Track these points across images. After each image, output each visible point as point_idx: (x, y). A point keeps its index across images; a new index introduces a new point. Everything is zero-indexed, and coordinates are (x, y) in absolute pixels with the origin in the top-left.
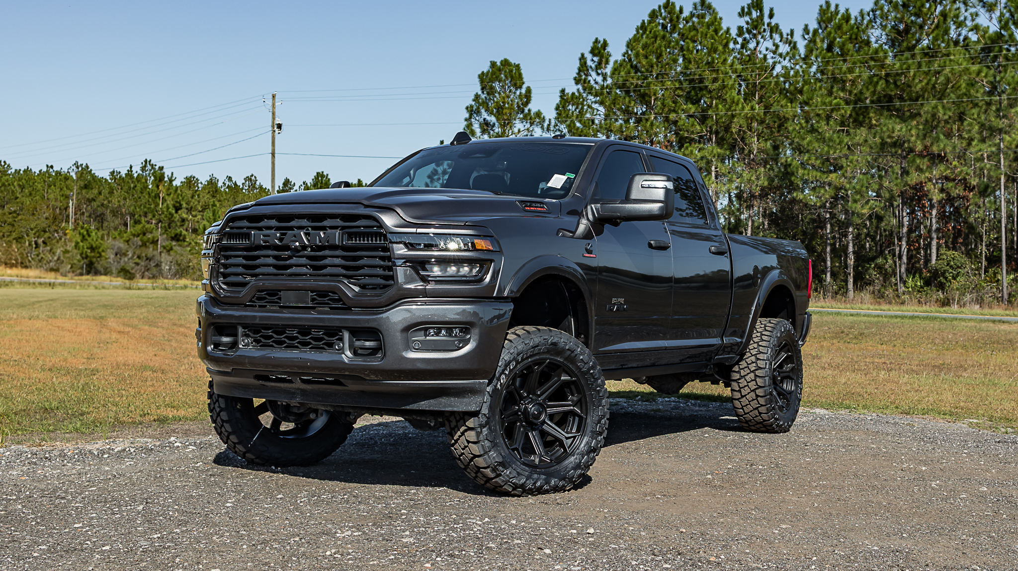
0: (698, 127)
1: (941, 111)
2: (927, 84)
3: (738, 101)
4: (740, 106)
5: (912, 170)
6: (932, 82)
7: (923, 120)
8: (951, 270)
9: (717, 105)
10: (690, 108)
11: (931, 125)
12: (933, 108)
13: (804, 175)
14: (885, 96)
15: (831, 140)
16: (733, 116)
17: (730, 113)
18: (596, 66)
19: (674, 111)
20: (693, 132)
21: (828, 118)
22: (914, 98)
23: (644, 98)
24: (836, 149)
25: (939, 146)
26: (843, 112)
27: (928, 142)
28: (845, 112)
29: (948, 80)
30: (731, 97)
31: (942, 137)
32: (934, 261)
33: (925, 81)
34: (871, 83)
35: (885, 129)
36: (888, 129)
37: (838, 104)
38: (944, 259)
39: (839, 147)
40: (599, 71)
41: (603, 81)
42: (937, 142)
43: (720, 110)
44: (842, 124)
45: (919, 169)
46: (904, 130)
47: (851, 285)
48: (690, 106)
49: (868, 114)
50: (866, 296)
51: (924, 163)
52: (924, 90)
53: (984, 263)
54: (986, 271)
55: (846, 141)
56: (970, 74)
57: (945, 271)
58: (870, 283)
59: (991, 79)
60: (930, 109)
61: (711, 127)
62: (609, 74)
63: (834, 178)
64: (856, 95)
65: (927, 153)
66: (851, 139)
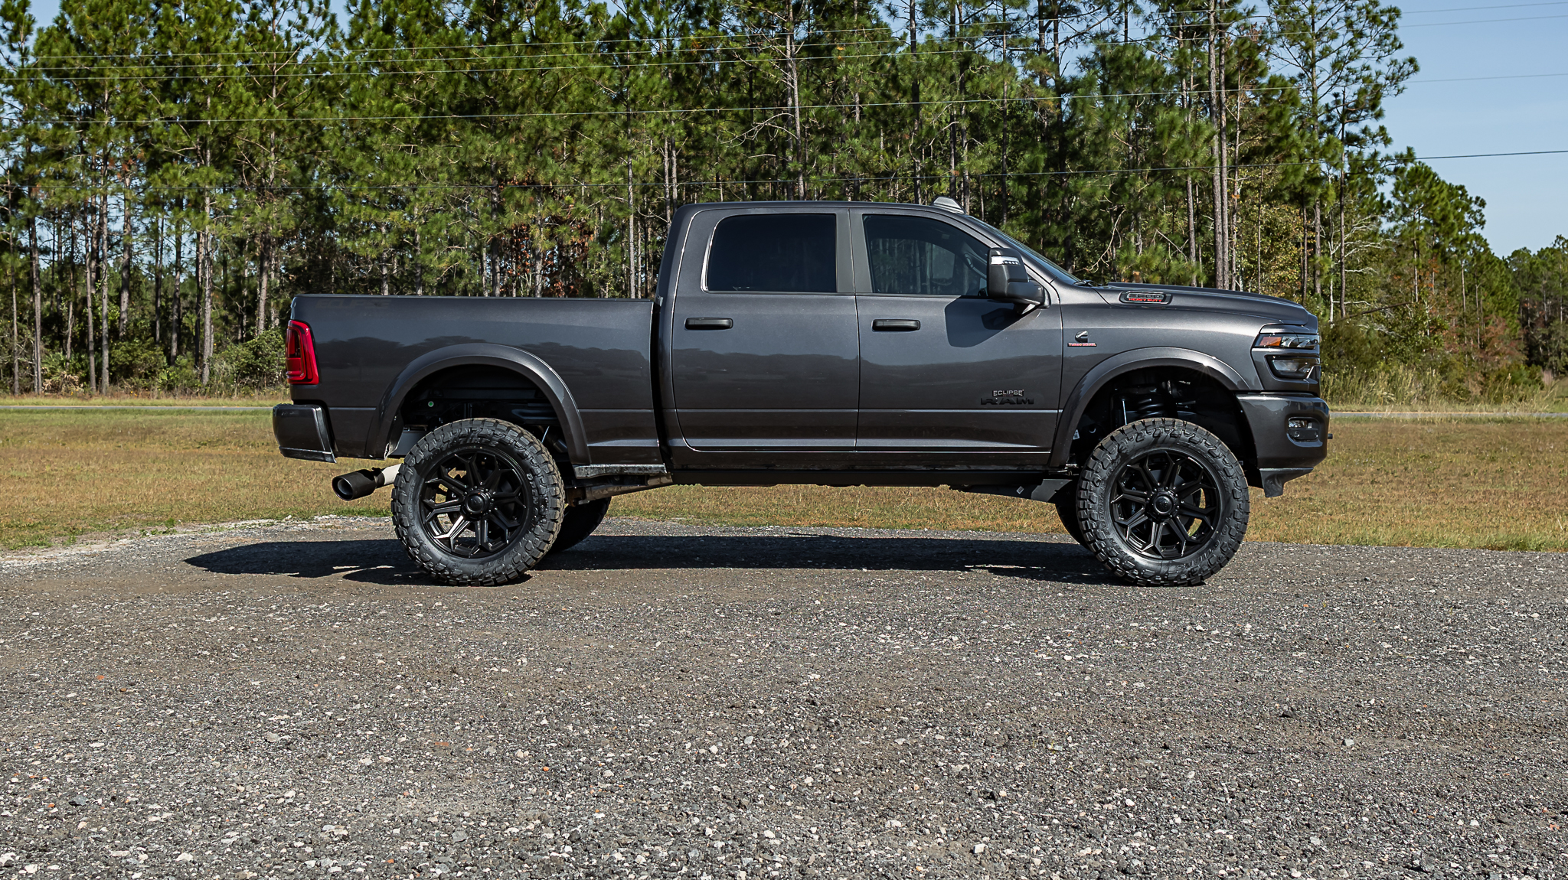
0: (185, 139)
1: (550, 125)
2: (531, 87)
3: (248, 100)
4: (251, 107)
5: (509, 208)
6: (538, 85)
7: (524, 137)
9: (214, 106)
10: (171, 109)
11: (537, 144)
12: (538, 121)
13: (352, 212)
14: (468, 100)
16: (239, 124)
17: (233, 119)
18: (10, 37)
19: (144, 112)
20: (175, 146)
21: (386, 130)
22: (512, 106)
23: (91, 90)
24: (398, 175)
25: (546, 174)
26: (409, 121)
27: (531, 167)
28: (413, 121)
29: (558, 81)
30: (238, 94)
31: (550, 161)
33: (528, 83)
34: (450, 81)
35: (471, 148)
36: (475, 149)
37: (402, 113)
39: (403, 172)
40: (15, 45)
41: (22, 60)
42: (544, 168)
43: (219, 113)
44: (408, 139)
45: (519, 206)
46: (499, 149)
48: (172, 105)
49: (445, 125)
51: (525, 197)
52: (526, 95)
55: (413, 164)
56: (589, 75)
59: (617, 83)
60: (535, 122)
61: (202, 139)
62: (31, 50)
63: (397, 217)
64: (427, 97)
65: (530, 184)
66: (421, 162)
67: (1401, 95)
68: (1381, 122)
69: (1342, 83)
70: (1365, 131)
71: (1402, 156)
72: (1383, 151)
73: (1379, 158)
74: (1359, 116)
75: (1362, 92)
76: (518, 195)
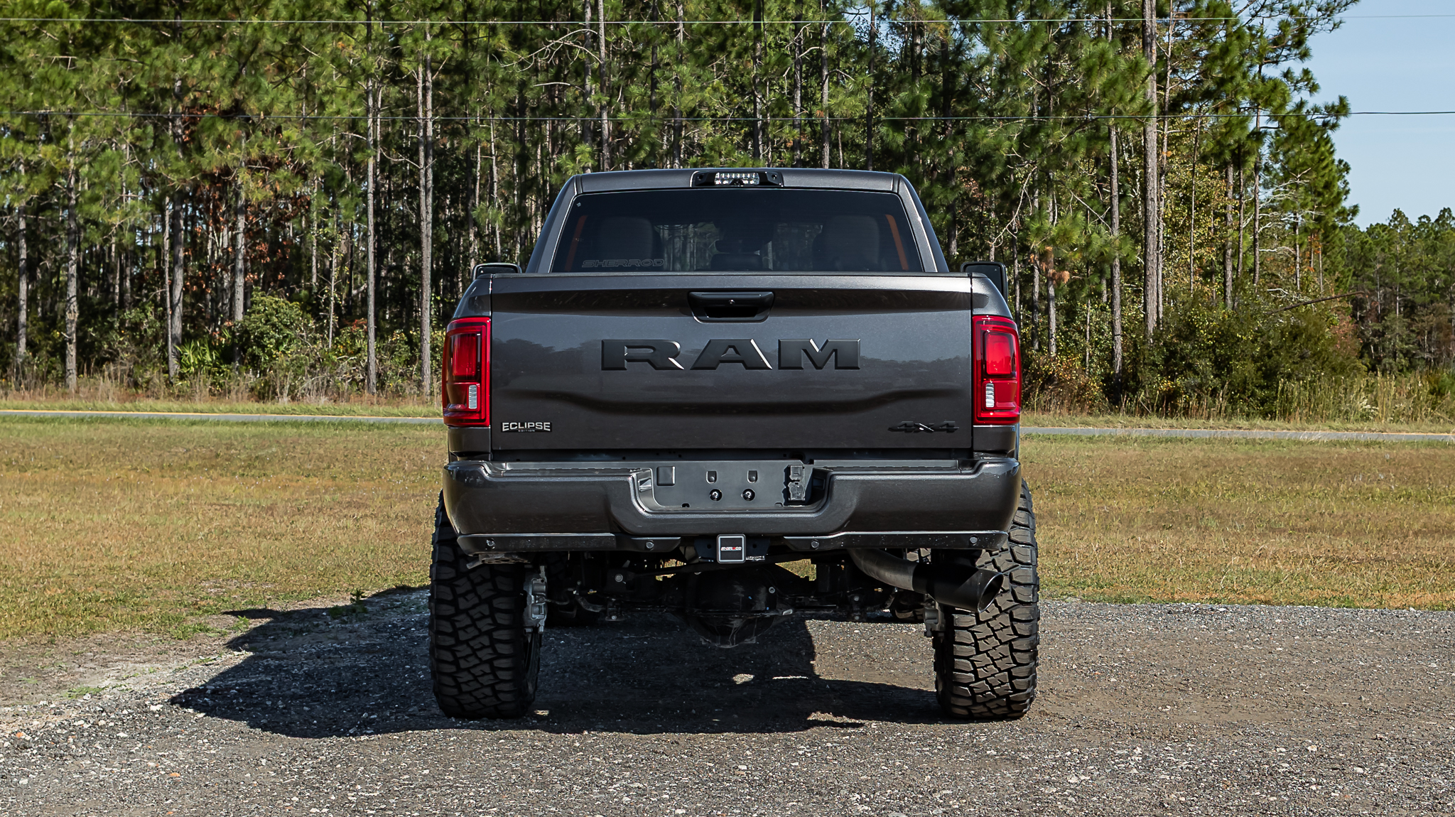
5: (208, 144)
8: (272, 333)
11: (245, 60)
12: (255, 30)
15: (45, 78)
21: (35, 35)
24: (51, 97)
26: (68, 26)
28: (72, 25)
32: (239, 317)
35: (158, 63)
36: (165, 64)
37: (55, 11)
38: (259, 312)
39: (60, 93)
42: (256, 92)
44: (63, 48)
45: (221, 143)
46: (195, 66)
47: (72, 364)
49: (115, 31)
50: (105, 384)
51: (230, 131)
53: (333, 319)
54: (337, 333)
55: (74, 82)
57: (262, 333)
58: (113, 357)
65: (235, 111)
66: (85, 80)
67: (1337, 30)
68: (1307, 64)
69: (1265, 13)
70: (1287, 74)
71: (1333, 107)
72: (1313, 100)
73: (1304, 110)
74: (1278, 56)
75: (1283, 26)
76: (220, 127)
